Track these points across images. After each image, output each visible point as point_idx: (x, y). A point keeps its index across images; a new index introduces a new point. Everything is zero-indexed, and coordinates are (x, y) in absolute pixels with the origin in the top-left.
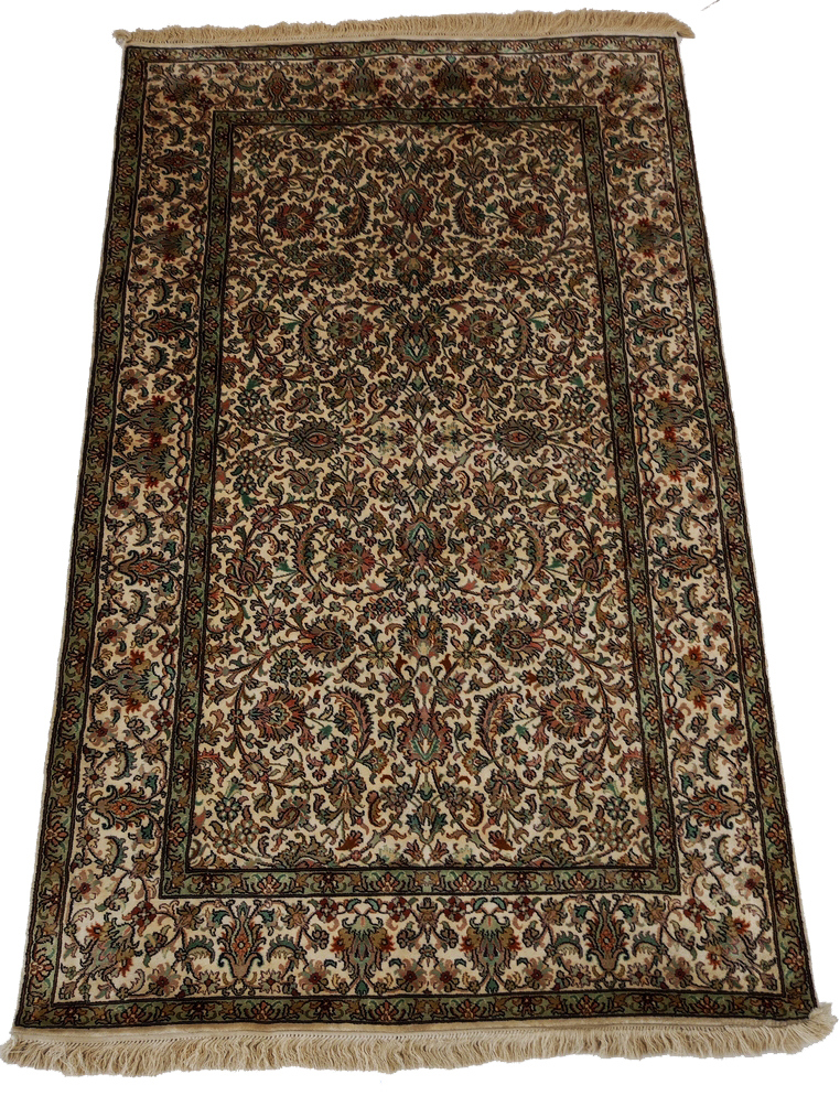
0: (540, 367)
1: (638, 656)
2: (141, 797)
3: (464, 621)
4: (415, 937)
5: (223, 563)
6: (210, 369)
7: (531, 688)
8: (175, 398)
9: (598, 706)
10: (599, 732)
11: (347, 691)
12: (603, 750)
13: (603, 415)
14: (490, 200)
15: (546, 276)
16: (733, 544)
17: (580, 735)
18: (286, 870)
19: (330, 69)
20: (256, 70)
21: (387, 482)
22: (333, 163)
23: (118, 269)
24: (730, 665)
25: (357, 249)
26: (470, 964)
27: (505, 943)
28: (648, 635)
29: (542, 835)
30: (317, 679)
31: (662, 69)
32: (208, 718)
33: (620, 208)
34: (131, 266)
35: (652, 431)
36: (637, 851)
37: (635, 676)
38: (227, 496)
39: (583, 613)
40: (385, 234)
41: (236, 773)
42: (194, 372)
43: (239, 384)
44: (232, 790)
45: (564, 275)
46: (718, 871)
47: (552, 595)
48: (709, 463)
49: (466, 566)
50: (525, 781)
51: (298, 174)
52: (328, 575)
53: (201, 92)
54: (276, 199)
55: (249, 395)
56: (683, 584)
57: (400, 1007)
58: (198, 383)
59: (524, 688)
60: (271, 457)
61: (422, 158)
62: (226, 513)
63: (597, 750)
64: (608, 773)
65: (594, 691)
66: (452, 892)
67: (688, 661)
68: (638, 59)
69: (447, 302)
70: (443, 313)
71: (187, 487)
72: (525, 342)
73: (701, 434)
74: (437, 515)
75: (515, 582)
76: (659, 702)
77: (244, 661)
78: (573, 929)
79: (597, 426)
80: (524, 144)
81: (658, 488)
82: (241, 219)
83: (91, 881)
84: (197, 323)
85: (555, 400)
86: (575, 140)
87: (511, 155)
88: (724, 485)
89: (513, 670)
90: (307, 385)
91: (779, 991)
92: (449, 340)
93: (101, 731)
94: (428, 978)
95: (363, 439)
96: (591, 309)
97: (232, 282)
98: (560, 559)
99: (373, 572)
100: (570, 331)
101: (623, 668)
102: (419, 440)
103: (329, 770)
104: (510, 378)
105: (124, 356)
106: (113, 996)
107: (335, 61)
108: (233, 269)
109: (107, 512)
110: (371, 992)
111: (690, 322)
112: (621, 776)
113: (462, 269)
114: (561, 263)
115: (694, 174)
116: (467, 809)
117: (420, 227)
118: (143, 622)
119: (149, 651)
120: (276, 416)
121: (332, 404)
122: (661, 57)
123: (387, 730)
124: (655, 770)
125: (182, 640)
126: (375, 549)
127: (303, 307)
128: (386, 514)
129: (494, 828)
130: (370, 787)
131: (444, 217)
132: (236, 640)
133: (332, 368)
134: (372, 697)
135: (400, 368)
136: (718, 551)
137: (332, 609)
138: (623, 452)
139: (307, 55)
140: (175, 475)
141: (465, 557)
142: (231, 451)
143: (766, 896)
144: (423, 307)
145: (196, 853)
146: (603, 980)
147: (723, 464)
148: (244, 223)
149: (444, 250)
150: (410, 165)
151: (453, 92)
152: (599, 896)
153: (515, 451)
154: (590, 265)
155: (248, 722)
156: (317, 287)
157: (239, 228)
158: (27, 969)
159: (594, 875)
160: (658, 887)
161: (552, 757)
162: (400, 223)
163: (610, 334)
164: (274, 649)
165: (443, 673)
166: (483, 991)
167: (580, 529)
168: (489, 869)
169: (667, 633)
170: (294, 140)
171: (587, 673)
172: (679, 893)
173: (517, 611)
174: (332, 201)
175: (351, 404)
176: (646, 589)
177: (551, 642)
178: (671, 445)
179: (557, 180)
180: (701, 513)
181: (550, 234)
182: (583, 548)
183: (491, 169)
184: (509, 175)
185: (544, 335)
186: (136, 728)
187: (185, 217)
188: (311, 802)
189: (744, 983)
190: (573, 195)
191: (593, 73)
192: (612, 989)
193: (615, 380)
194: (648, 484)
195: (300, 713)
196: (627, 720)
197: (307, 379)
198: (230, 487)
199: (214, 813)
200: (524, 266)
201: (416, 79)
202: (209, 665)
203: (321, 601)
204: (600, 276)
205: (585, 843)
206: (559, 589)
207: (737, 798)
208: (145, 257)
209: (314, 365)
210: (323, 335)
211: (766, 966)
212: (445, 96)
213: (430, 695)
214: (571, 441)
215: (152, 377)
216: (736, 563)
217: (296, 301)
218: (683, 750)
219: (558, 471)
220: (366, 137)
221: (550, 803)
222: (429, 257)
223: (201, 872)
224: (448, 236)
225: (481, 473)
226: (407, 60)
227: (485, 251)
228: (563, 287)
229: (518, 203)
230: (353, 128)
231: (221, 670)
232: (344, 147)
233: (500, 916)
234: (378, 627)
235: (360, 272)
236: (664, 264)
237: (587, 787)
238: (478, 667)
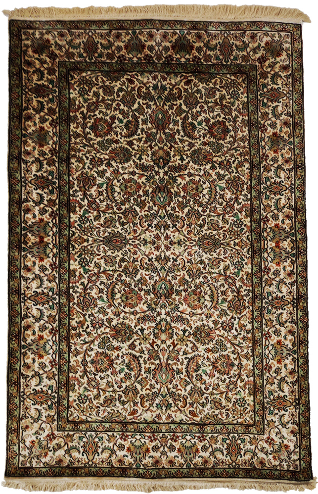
0: (220, 209)
1: (255, 342)
2: (47, 394)
3: (181, 325)
4: (159, 448)
5: (75, 298)
6: (65, 205)
7: (209, 354)
8: (49, 219)
9: (236, 363)
10: (236, 373)
11: (131, 354)
12: (237, 380)
13: (247, 234)
14: (200, 119)
15: (225, 162)
16: (301, 296)
17: (228, 374)
18: (107, 422)
19: (118, 36)
20: (79, 35)
21: (148, 262)
22: (121, 94)
23: (16, 151)
24: (294, 347)
25: (133, 144)
26: (180, 457)
27: (194, 451)
28: (260, 334)
29: (210, 412)
30: (118, 348)
31: (292, 43)
32: (72, 363)
33: (264, 125)
34: (23, 150)
35: (269, 243)
36: (248, 419)
37: (253, 351)
38: (76, 267)
39: (233, 324)
40: (147, 137)
41: (85, 385)
42: (57, 206)
43: (79, 213)
44: (84, 392)
45: (234, 162)
46: (280, 427)
47: (220, 316)
48: (294, 259)
49: (183, 302)
50: (205, 391)
51: (103, 101)
52: (122, 304)
53: (51, 49)
54: (92, 114)
55: (83, 219)
56: (277, 312)
57: (153, 473)
58: (59, 212)
59: (206, 354)
60: (95, 249)
61: (166, 93)
62: (76, 275)
63: (235, 380)
64: (239, 389)
65: (235, 356)
66: (174, 432)
67: (276, 345)
68: (280, 36)
69: (177, 174)
70: (175, 180)
71: (57, 262)
72: (213, 196)
73: (292, 245)
74: (170, 278)
75: (204, 310)
76: (262, 362)
77: (87, 340)
78: (221, 446)
79: (245, 239)
80: (218, 87)
81: (270, 269)
82: (75, 125)
83: (29, 424)
84: (57, 181)
85: (226, 225)
86: (244, 85)
87: (211, 93)
88: (300, 269)
89: (201, 347)
90: (111, 215)
91: (299, 470)
92: (177, 194)
93: (28, 367)
94: (164, 462)
95: (137, 242)
96: (246, 181)
97: (73, 161)
98: (224, 300)
99: (142, 303)
100: (235, 191)
101: (248, 347)
102: (163, 242)
103: (124, 385)
104: (205, 214)
105: (23, 197)
106: (42, 465)
107: (120, 31)
108: (73, 153)
109: (22, 273)
110: (142, 467)
111: (292, 189)
112: (244, 391)
113: (185, 157)
114: (232, 155)
115: (302, 108)
116: (181, 401)
117: (164, 133)
118: (42, 322)
119: (46, 334)
120: (97, 230)
121: (123, 224)
122: (292, 35)
123: (148, 371)
124: (258, 388)
125: (59, 330)
126: (142, 293)
127: (108, 175)
128: (147, 278)
129: (191, 409)
130: (141, 393)
131: (176, 128)
132: (83, 331)
133: (122, 207)
134: (141, 357)
135: (154, 208)
136: (294, 298)
137: (124, 319)
138: (256, 252)
139: (106, 27)
140: (52, 256)
141: (183, 298)
142: (77, 246)
143: (298, 436)
144: (165, 177)
145: (71, 415)
146: (231, 464)
147: (300, 259)
148: (77, 127)
149: (176, 146)
150: (160, 97)
151: (182, 53)
152: (232, 435)
153: (206, 250)
154: (247, 157)
155: (89, 365)
156: (114, 164)
157: (74, 130)
158: (7, 455)
159: (230, 427)
160: (256, 432)
161: (216, 382)
162: (154, 131)
163: (254, 194)
164: (99, 335)
165: (172, 347)
166: (185, 467)
167: (234, 287)
168: (189, 424)
169: (268, 333)
170: (100, 80)
171: (233, 349)
172: (264, 435)
173: (205, 322)
174: (121, 117)
175: (131, 225)
176: (261, 314)
177: (218, 336)
178: (277, 250)
179: (234, 108)
180: (288, 281)
181: (228, 139)
182: (235, 296)
183: (200, 101)
184: (210, 105)
185: (222, 193)
186: (43, 366)
187: (47, 123)
188: (117, 397)
189: (286, 467)
190: (241, 117)
191: (256, 45)
192: (235, 468)
193: (255, 217)
194: (265, 268)
195: (111, 363)
196: (248, 368)
197: (110, 211)
198: (77, 263)
199: (77, 400)
200: (215, 156)
201: (163, 44)
202: (72, 341)
203: (119, 315)
204: (251, 164)
205: (228, 415)
206: (223, 313)
207: (290, 400)
208: (29, 145)
209: (114, 204)
210: (118, 189)
211: (295, 461)
212: (178, 56)
213: (166, 356)
214: (232, 246)
215: (37, 208)
216: (301, 304)
217: (104, 172)
218: (270, 381)
219: (225, 260)
220: (137, 79)
221: (215, 400)
222: (169, 150)
223: (73, 422)
224: (178, 138)
225: (191, 260)
226: (159, 32)
227: (196, 148)
228: (233, 169)
229: (214, 121)
230: (130, 74)
231: (77, 343)
232: (126, 85)
233: (193, 441)
234: (144, 327)
235: (135, 157)
236: (283, 158)
237: (230, 394)
238: (187, 345)
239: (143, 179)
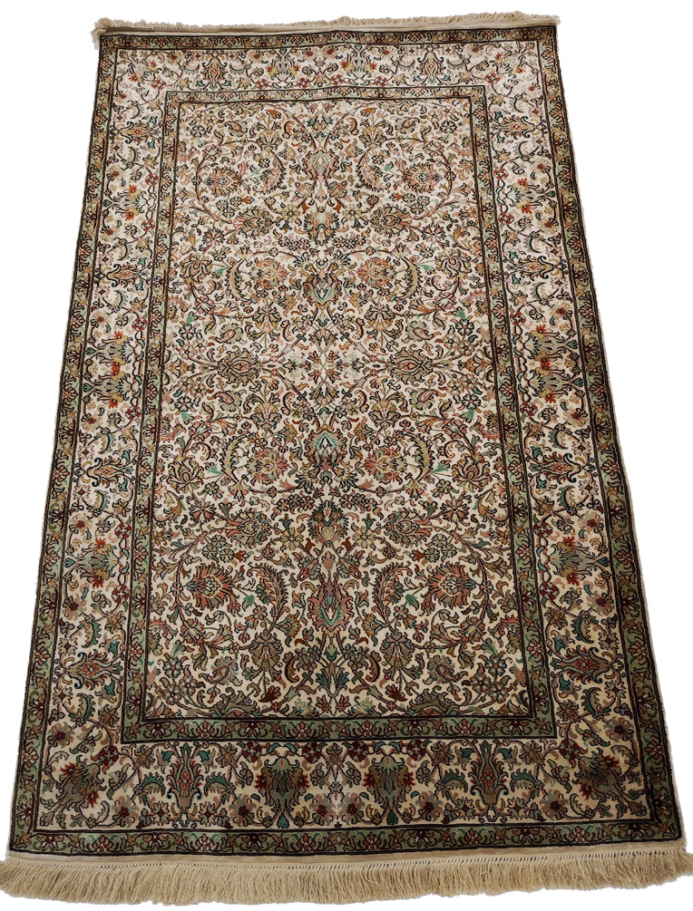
0: (217, 429)
1: (170, 216)
2: (506, 132)
3: (291, 235)
4: (327, 69)
5: (474, 270)
6: (509, 428)
7: (247, 194)
8: (536, 401)
10: (203, 171)
11: (375, 189)
12: (202, 162)
13: (168, 387)
14: (249, 612)
15: (202, 518)
16: (85, 288)
17: (217, 169)
18: (408, 99)
19: (428, 808)
20: (517, 808)
21: (349, 331)
22: (414, 663)
23: (616, 527)
24: (107, 210)
25: (385, 551)
26: (296, 60)
27: (274, 69)
28: (160, 227)
29: (248, 117)
30: (396, 197)
31: (37, 800)
32: (469, 175)
33: (118, 601)
34: (605, 531)
35: (130, 372)
36: (190, 111)
37: (174, 202)
38: (478, 319)
39: (204, 241)
40: (356, 567)
41: (446, 145)
42: (523, 425)
43: (482, 415)
44: (447, 137)
45: (185, 520)
46: (141, 102)
47: (225, 251)
48: (89, 345)
49: (288, 271)
50: (256, 145)
51: (450, 646)
52: (393, 264)
53: (577, 770)
54: (471, 614)
55: (472, 403)
56: (129, 260)
57: (336, 38)
58: (518, 415)
59: (251, 195)
61: (318, 670)
62: (477, 304)
63: (206, 161)
64: (201, 149)
66: (305, 90)
67: (136, 212)
68: (61, 818)
69: (297, 492)
70: (300, 480)
71: (512, 326)
72: (228, 453)
73: (91, 369)
74: (310, 308)
75: (253, 260)
76: (161, 189)
77: (449, 208)
78: (233, 76)
79: (175, 377)
80: (209, 685)
81: (134, 327)
82: (505, 589)
83: (528, 92)
84: (529, 471)
85: (207, 401)
86: (152, 691)
87: (222, 672)
88: (81, 330)
89: (258, 205)
90: (421, 413)
91: (119, 50)
92: (296, 454)
93: (541, 167)
94: (320, 53)
95: (370, 365)
96: (164, 482)
97: (502, 513)
98: (217, 275)
99: (359, 266)
100: (187, 463)
101: (182, 208)
102: (323, 367)
103: (384, 148)
104: (244, 420)
105: (590, 440)
106: (503, 44)
107: (423, 822)
108: (503, 529)
109: (572, 305)
110: (353, 45)
112: (193, 147)
113: (281, 527)
114: (186, 533)
116: (294, 130)
117: (321, 577)
118: (527, 232)
119: (518, 214)
120: (445, 385)
121: (398, 397)
122: (33, 824)
123: (344, 167)
124: (170, 151)
125: (496, 221)
126: (358, 282)
127: (431, 487)
128: (350, 306)
129: (277, 120)
130: (357, 137)
131: (298, 590)
132: (456, 221)
133: (401, 429)
134: (357, 186)
135: (340, 426)
136: (98, 283)
137: (389, 242)
138: (156, 355)
139: (458, 834)
140: (523, 335)
141: (288, 277)
142: (480, 355)
143: (115, 91)
144: (319, 486)
145: (466, 105)
146: (219, 54)
147: (78, 345)
148: (501, 584)
149: (298, 550)
150: (332, 658)
151: (282, 767)
152: (216, 90)
153: (245, 355)
154: (159, 530)
156: (419, 508)
157: (505, 579)
159: (217, 99)
160: (179, 94)
161: (236, 158)
162: (342, 581)
164: (428, 215)
165: (307, 202)
166: (289, 49)
167: (199, 296)
168: (281, 101)
169: (146, 229)
170: (460, 694)
171: (207, 205)
172: (168, 92)
173: (252, 241)
174: (412, 610)
175: (382, 396)
176: (156, 256)
177: (230, 222)
178: (117, 360)
179: (178, 637)
180: (103, 311)
181: (192, 568)
182: (199, 283)
183: (246, 652)
184: (227, 644)
185: (210, 460)
186: (518, 170)
187: (562, 591)
188: (395, 131)
189: (138, 53)
190: (164, 617)
191: (118, 793)
192: (214, 49)
193: (153, 418)
194: (141, 329)
195: (406, 177)
196: (184, 178)
197: (422, 419)
198: (477, 326)
199: (457, 125)
200: (222, 529)
201: (326, 790)
202: (474, 205)
203: (397, 247)
204: (151, 516)
205: (221, 114)
206: (220, 255)
207: (121, 137)
208: (593, 542)
209: (416, 432)
210: (410, 460)
211: (124, 62)
212: (292, 759)
213: (317, 189)
214: (197, 365)
215: (561, 420)
216: (86, 274)
217: (439, 491)
218: (150, 162)
219: (211, 341)
220: (381, 698)
221: (240, 133)
222: (313, 541)
223: (459, 97)
224: (294, 568)
225: (273, 339)
226: (335, 822)
227: (259, 547)
228: (187, 506)
229: (221, 608)
230: (395, 711)
231: (466, 203)
232: (404, 685)
233: (276, 80)
234: (354, 230)
235: (379, 525)
236: (88, 532)
237: (216, 142)
238: (282, 206)
239: (361, 481)
